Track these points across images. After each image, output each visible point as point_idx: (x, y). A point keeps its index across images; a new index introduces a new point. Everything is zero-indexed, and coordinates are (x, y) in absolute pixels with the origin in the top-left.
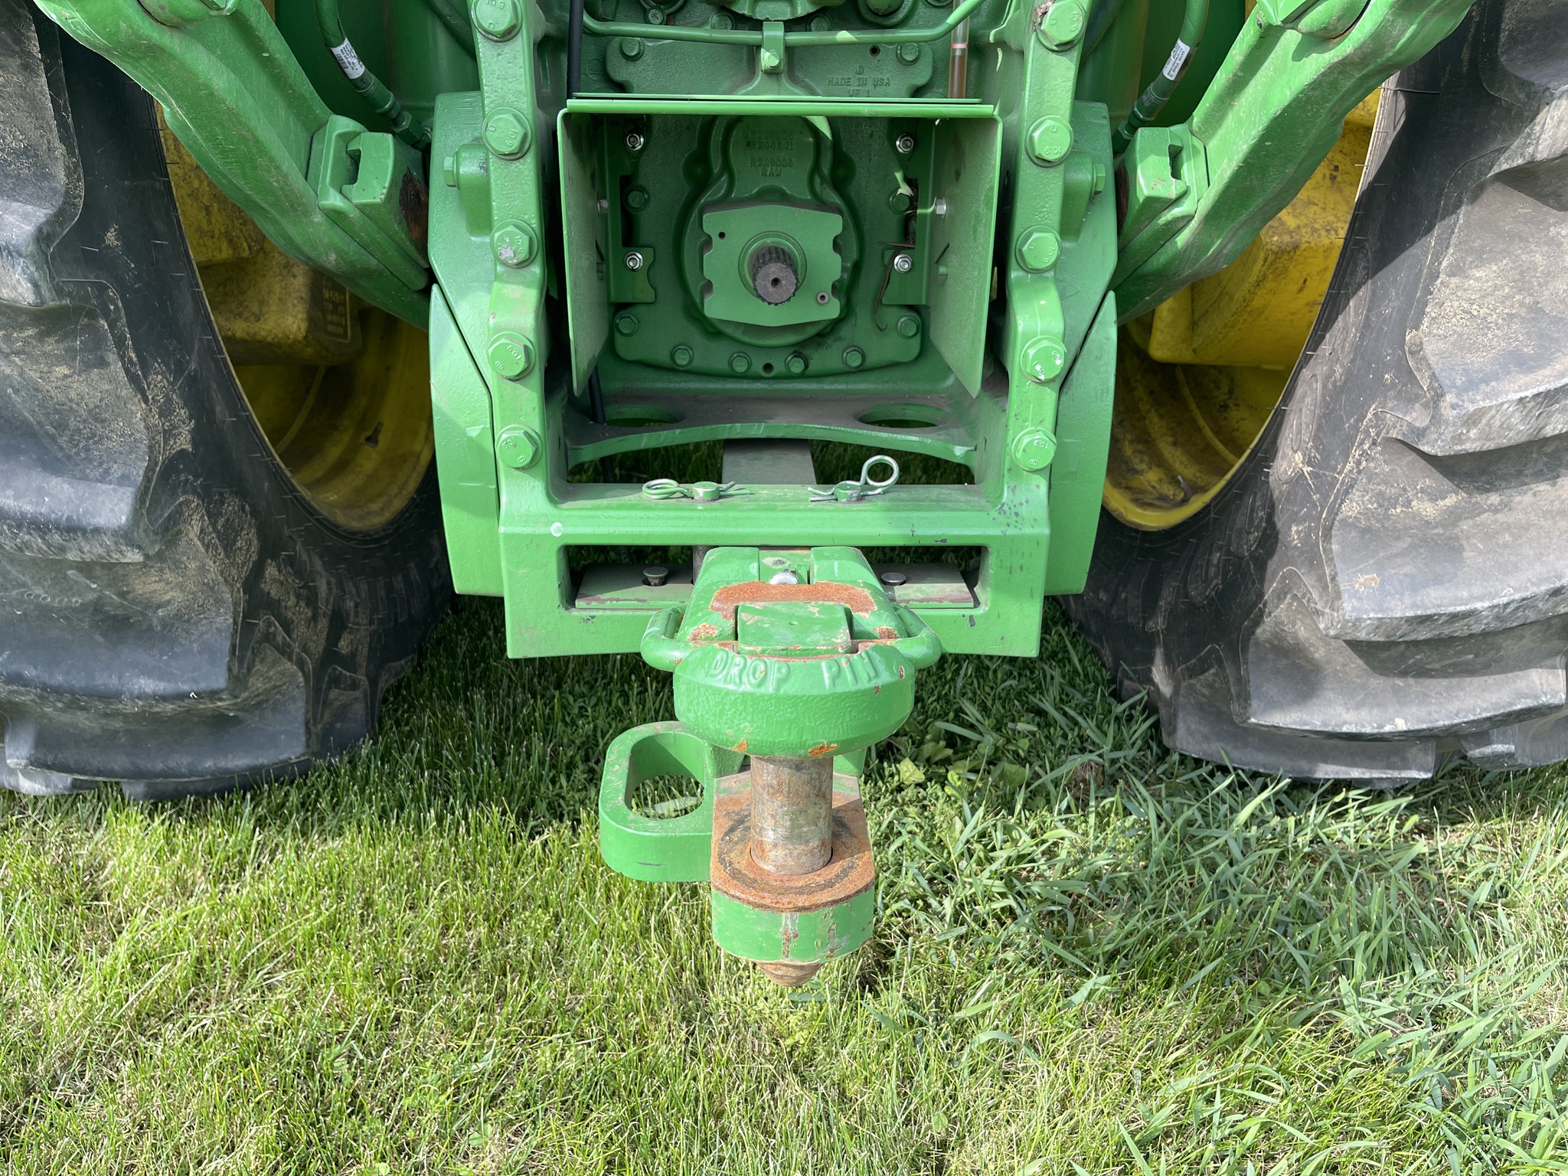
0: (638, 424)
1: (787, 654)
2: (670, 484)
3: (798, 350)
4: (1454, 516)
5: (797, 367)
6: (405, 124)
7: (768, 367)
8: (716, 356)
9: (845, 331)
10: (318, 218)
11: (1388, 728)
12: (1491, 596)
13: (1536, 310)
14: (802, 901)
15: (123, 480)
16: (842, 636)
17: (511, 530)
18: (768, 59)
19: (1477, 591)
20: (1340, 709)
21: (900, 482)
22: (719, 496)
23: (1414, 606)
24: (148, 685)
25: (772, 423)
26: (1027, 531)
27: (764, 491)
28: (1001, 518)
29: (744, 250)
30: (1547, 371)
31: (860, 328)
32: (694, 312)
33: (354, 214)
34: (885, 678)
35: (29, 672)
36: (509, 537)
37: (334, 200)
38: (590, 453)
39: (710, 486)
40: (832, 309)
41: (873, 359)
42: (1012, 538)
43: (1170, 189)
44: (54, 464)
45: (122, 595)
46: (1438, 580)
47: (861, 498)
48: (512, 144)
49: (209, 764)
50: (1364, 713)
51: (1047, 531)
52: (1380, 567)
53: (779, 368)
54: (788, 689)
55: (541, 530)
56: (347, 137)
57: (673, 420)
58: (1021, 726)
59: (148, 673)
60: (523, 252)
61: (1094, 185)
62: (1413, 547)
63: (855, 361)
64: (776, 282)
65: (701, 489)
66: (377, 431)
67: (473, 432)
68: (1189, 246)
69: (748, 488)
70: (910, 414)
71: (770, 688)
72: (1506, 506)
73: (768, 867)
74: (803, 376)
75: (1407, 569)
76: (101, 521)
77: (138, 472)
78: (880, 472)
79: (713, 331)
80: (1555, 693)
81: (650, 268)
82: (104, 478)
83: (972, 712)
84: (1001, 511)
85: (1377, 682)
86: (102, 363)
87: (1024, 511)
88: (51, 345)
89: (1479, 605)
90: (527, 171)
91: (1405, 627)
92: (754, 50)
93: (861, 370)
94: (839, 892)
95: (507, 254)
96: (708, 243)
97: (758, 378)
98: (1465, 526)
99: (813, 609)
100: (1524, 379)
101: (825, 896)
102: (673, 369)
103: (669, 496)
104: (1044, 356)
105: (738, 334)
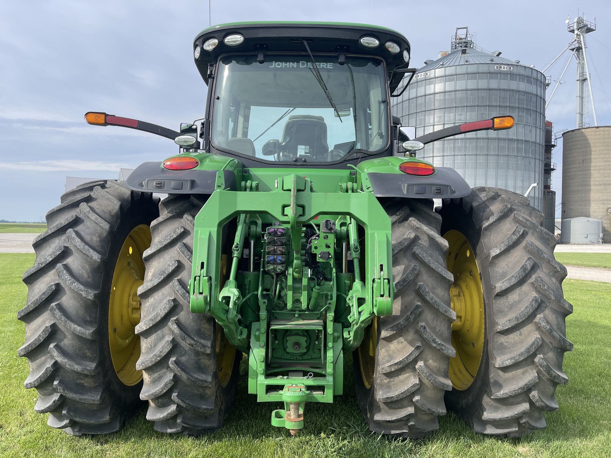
0: (275, 368)
1: (294, 391)
2: (281, 376)
3: (301, 356)
4: (389, 382)
5: (301, 358)
6: (245, 323)
7: (296, 358)
8: (288, 357)
9: (309, 353)
10: (237, 340)
11: (393, 419)
12: (395, 394)
13: (389, 354)
14: (295, 421)
15: (210, 375)
16: (299, 390)
17: (260, 383)
18: (296, 315)
19: (393, 393)
20: (387, 416)
21: (313, 377)
22: (288, 378)
23: (386, 396)
24: (204, 407)
25: (296, 367)
26: (330, 384)
27: (294, 378)
28: (326, 382)
29: (293, 342)
30: (390, 363)
31: (311, 352)
32: (285, 350)
33: (241, 339)
34: (303, 394)
35: (191, 404)
36: (259, 383)
37: (239, 338)
38: (269, 372)
39: (287, 377)
40: (305, 351)
41: (313, 357)
42: (328, 385)
43: (348, 336)
44: (203, 373)
45: (204, 392)
46: (389, 392)
47: (307, 379)
48: (264, 332)
49: (203, 425)
50: (390, 417)
51: (332, 384)
52: (382, 391)
53: (298, 358)
54: (293, 395)
55: (264, 383)
56: (241, 329)
57: (281, 367)
58: (344, 428)
59: (204, 405)
60: (264, 345)
61: (338, 336)
62: (386, 387)
63: (310, 358)
64: (296, 348)
65: (285, 377)
66: (222, 369)
67: (255, 369)
68: (352, 344)
69: (292, 377)
70: (319, 366)
71: (292, 395)
72: (394, 381)
73: (292, 418)
74: (302, 360)
75: (386, 391)
76: (208, 381)
77: (212, 374)
78: (310, 375)
79: (288, 353)
80: (412, 411)
81: (278, 343)
82: (208, 375)
83: (335, 425)
84: (326, 381)
85: (391, 411)
86: (211, 360)
87: (329, 381)
88: (207, 358)
89: (393, 395)
90: (265, 335)
91: (386, 400)
92: (295, 314)
93: (311, 359)
94: (299, 420)
95: (262, 345)
96: (287, 341)
97: (295, 360)
98: (390, 384)
99: (297, 388)
100: (388, 364)
101: (298, 420)
102: (281, 359)
103: (281, 378)
104: (330, 359)
105: (291, 354)
